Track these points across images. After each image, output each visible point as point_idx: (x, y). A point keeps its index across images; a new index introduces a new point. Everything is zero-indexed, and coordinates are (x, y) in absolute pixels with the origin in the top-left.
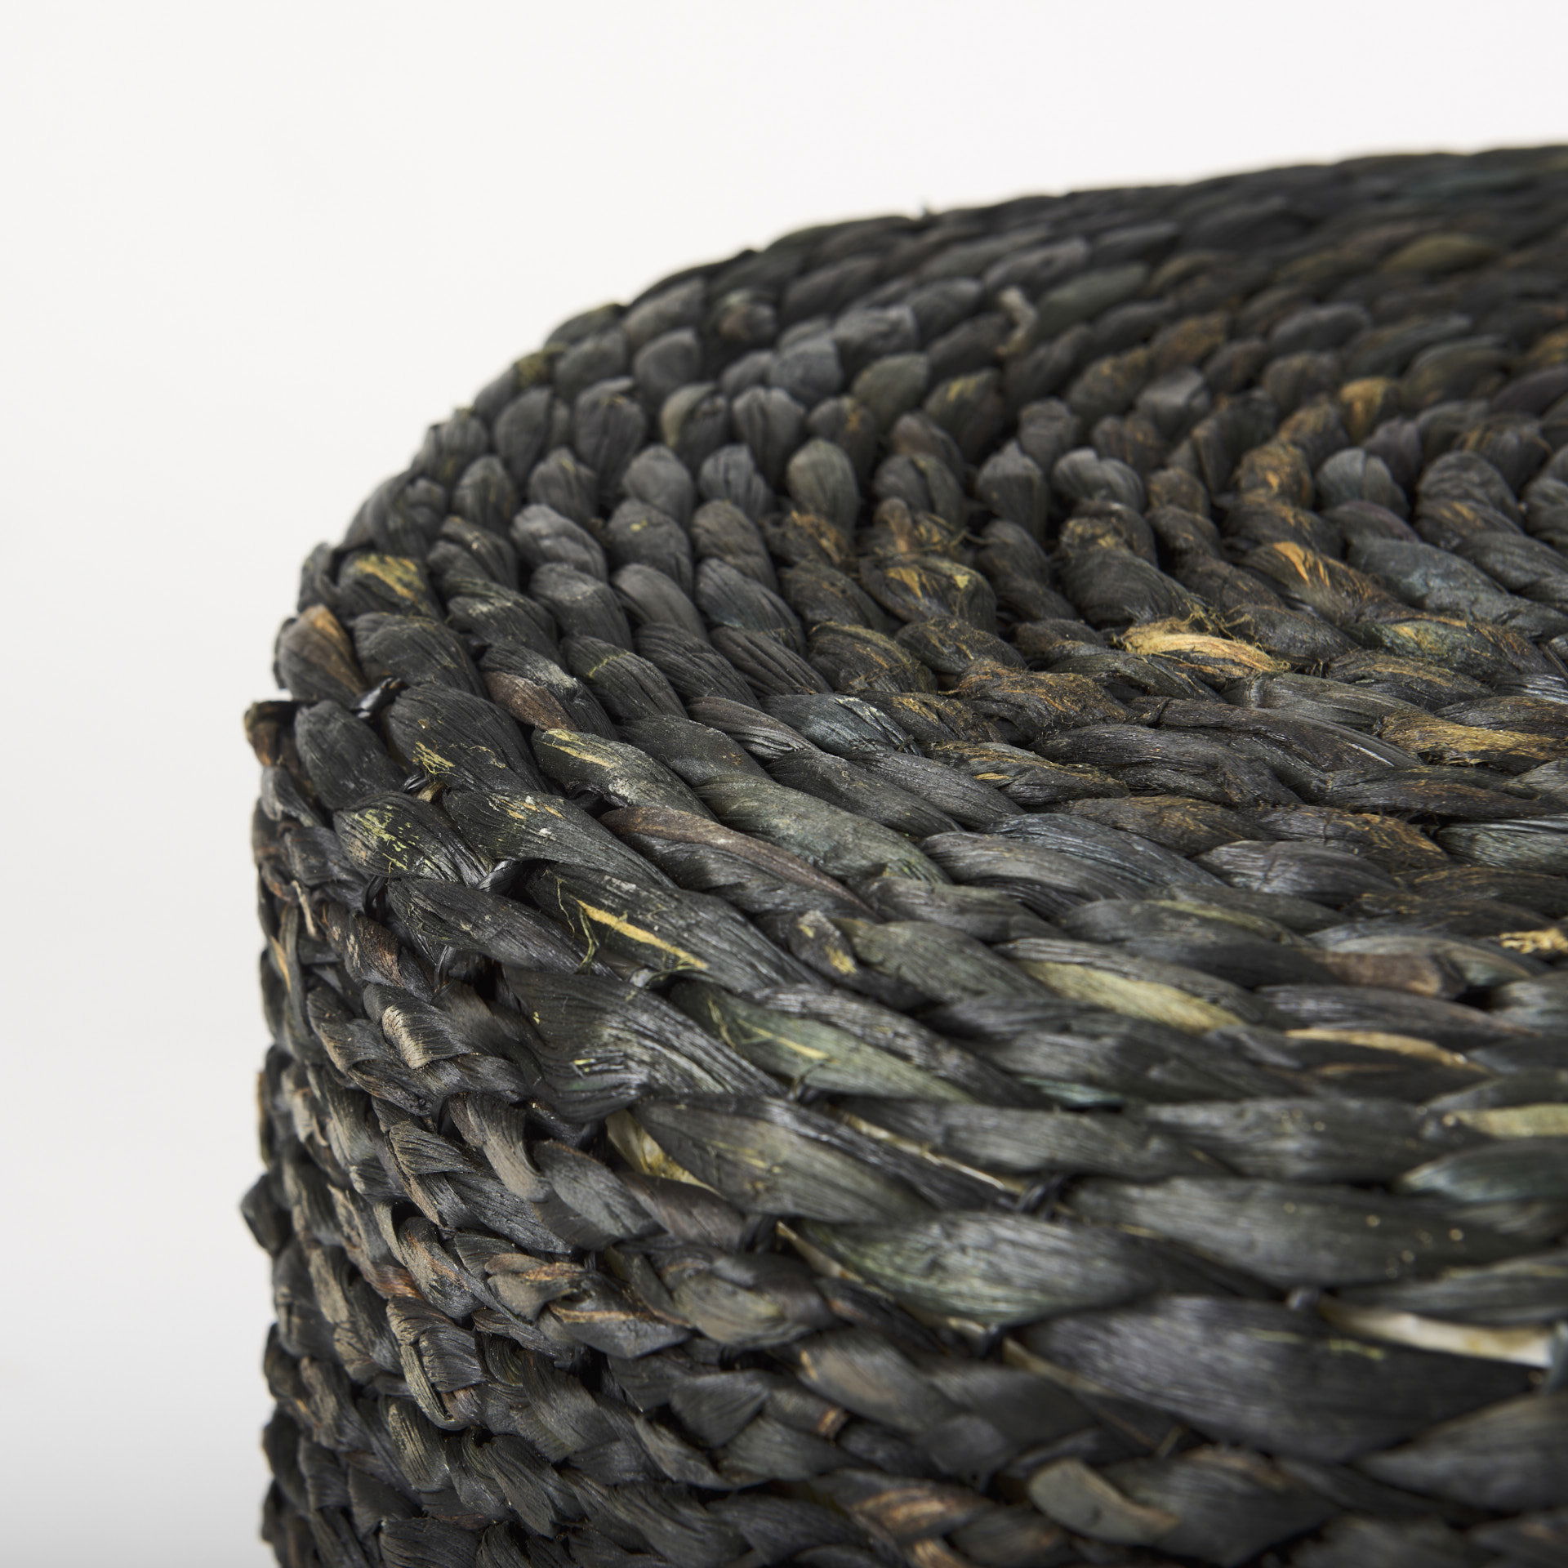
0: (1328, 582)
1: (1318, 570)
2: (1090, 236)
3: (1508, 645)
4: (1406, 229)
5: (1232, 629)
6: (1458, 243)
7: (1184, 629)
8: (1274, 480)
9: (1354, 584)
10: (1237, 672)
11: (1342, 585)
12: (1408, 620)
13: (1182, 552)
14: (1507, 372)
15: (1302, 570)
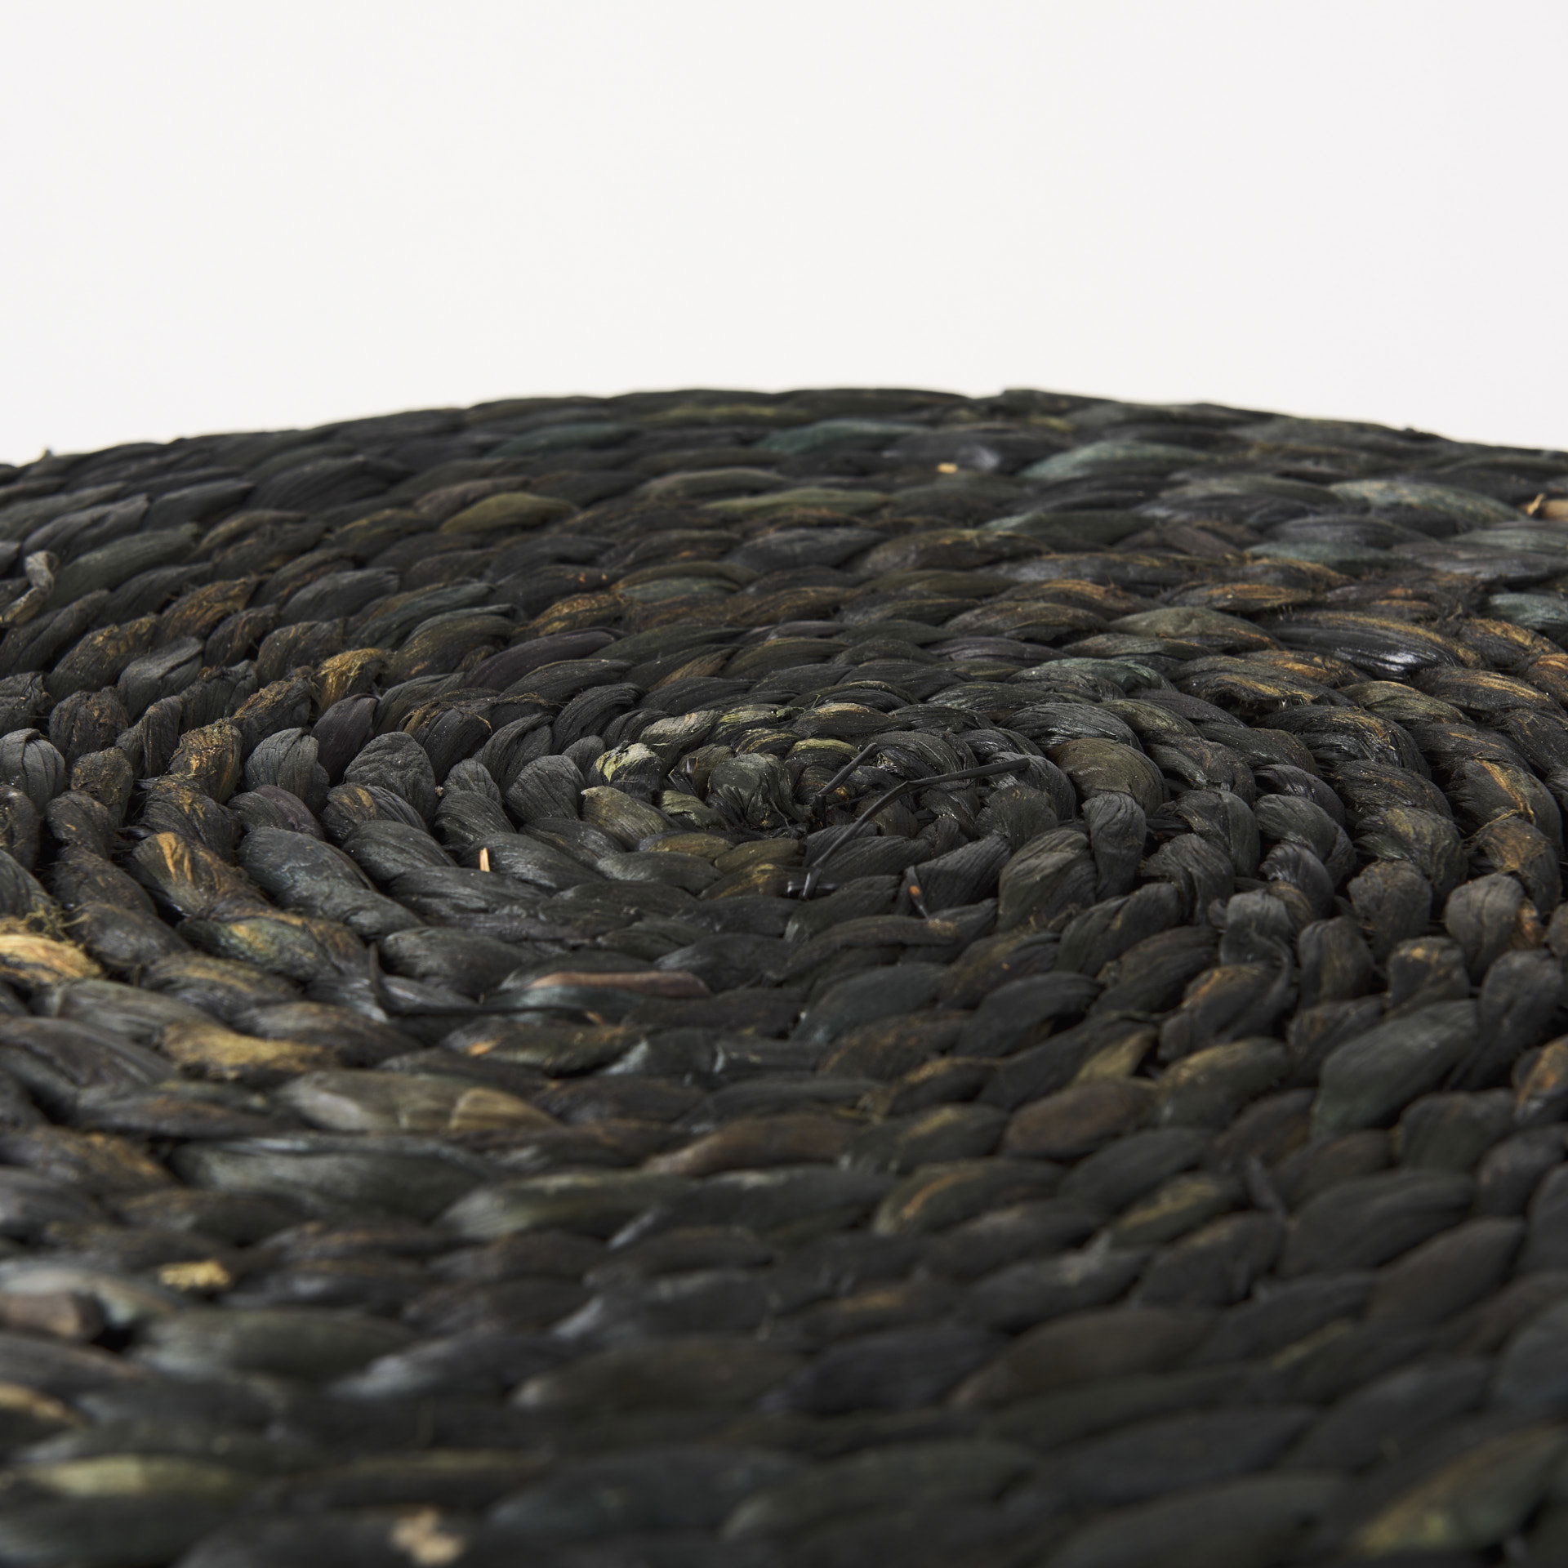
0: (189, 876)
1: (183, 864)
2: (153, 494)
3: (336, 945)
4: (485, 484)
5: (65, 930)
6: (526, 500)
7: (21, 929)
8: (194, 763)
9: (213, 879)
10: (47, 978)
11: (201, 880)
12: (248, 918)
13: (62, 844)
14: (502, 640)
15: (170, 863)
